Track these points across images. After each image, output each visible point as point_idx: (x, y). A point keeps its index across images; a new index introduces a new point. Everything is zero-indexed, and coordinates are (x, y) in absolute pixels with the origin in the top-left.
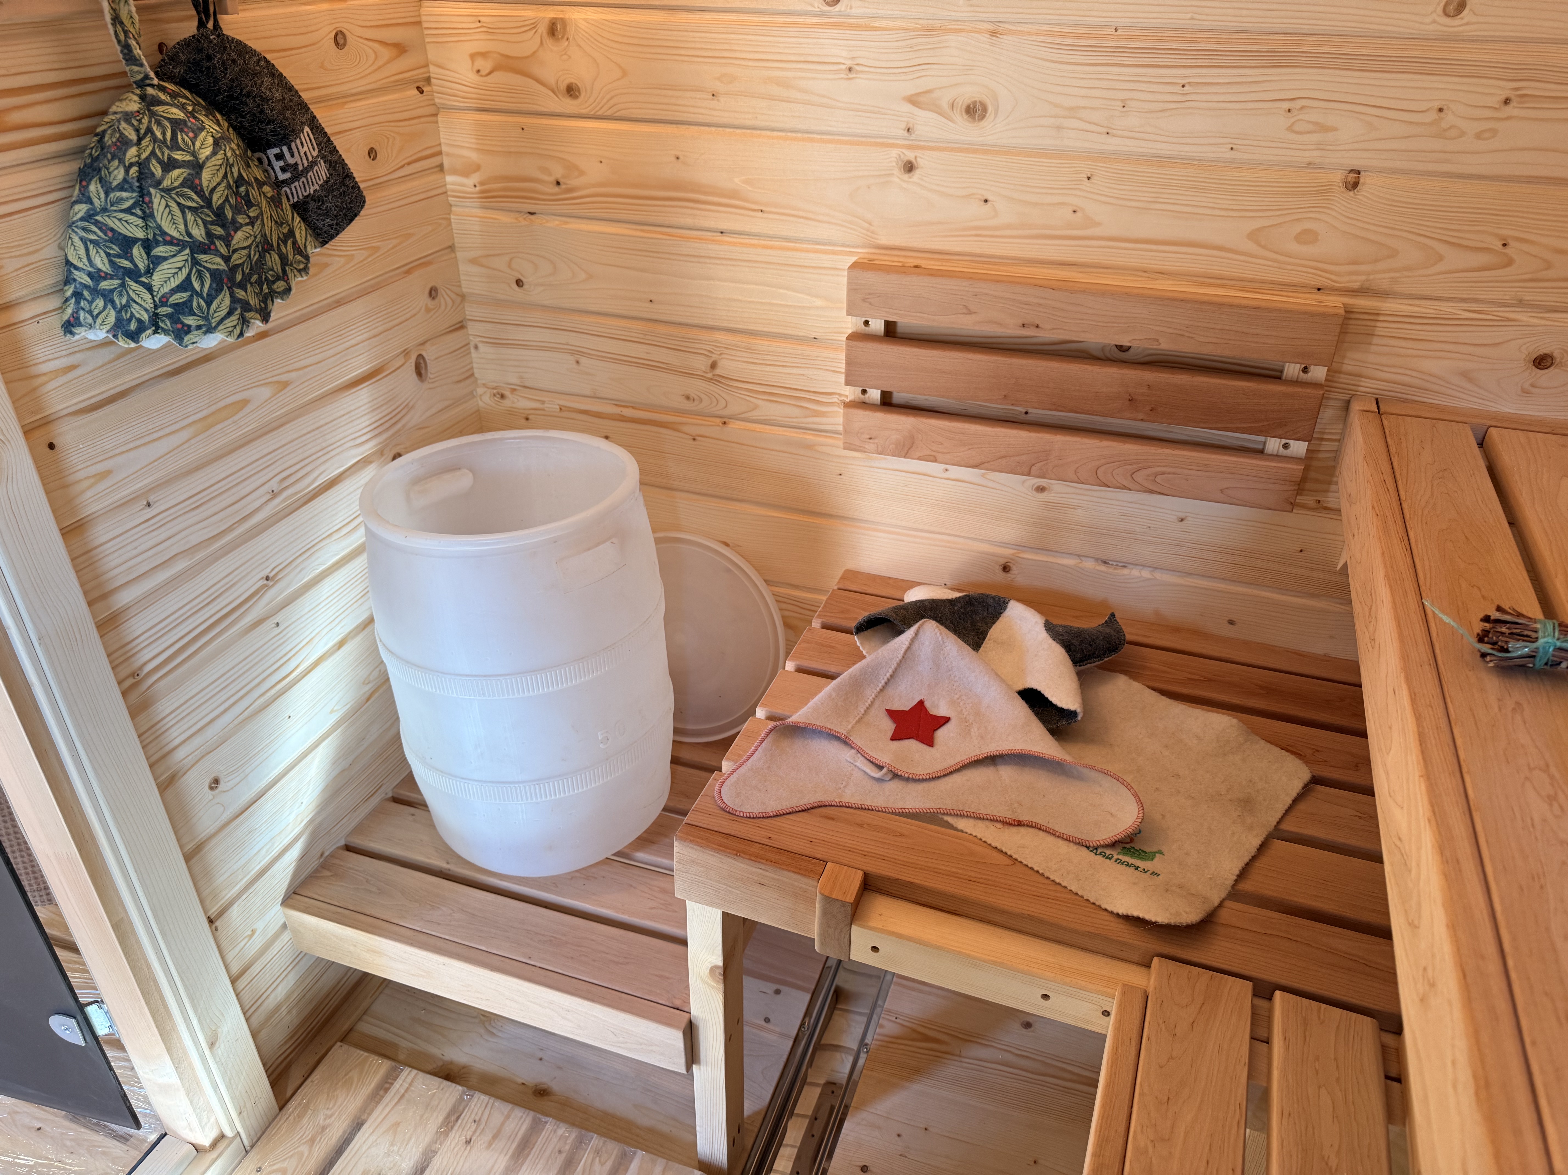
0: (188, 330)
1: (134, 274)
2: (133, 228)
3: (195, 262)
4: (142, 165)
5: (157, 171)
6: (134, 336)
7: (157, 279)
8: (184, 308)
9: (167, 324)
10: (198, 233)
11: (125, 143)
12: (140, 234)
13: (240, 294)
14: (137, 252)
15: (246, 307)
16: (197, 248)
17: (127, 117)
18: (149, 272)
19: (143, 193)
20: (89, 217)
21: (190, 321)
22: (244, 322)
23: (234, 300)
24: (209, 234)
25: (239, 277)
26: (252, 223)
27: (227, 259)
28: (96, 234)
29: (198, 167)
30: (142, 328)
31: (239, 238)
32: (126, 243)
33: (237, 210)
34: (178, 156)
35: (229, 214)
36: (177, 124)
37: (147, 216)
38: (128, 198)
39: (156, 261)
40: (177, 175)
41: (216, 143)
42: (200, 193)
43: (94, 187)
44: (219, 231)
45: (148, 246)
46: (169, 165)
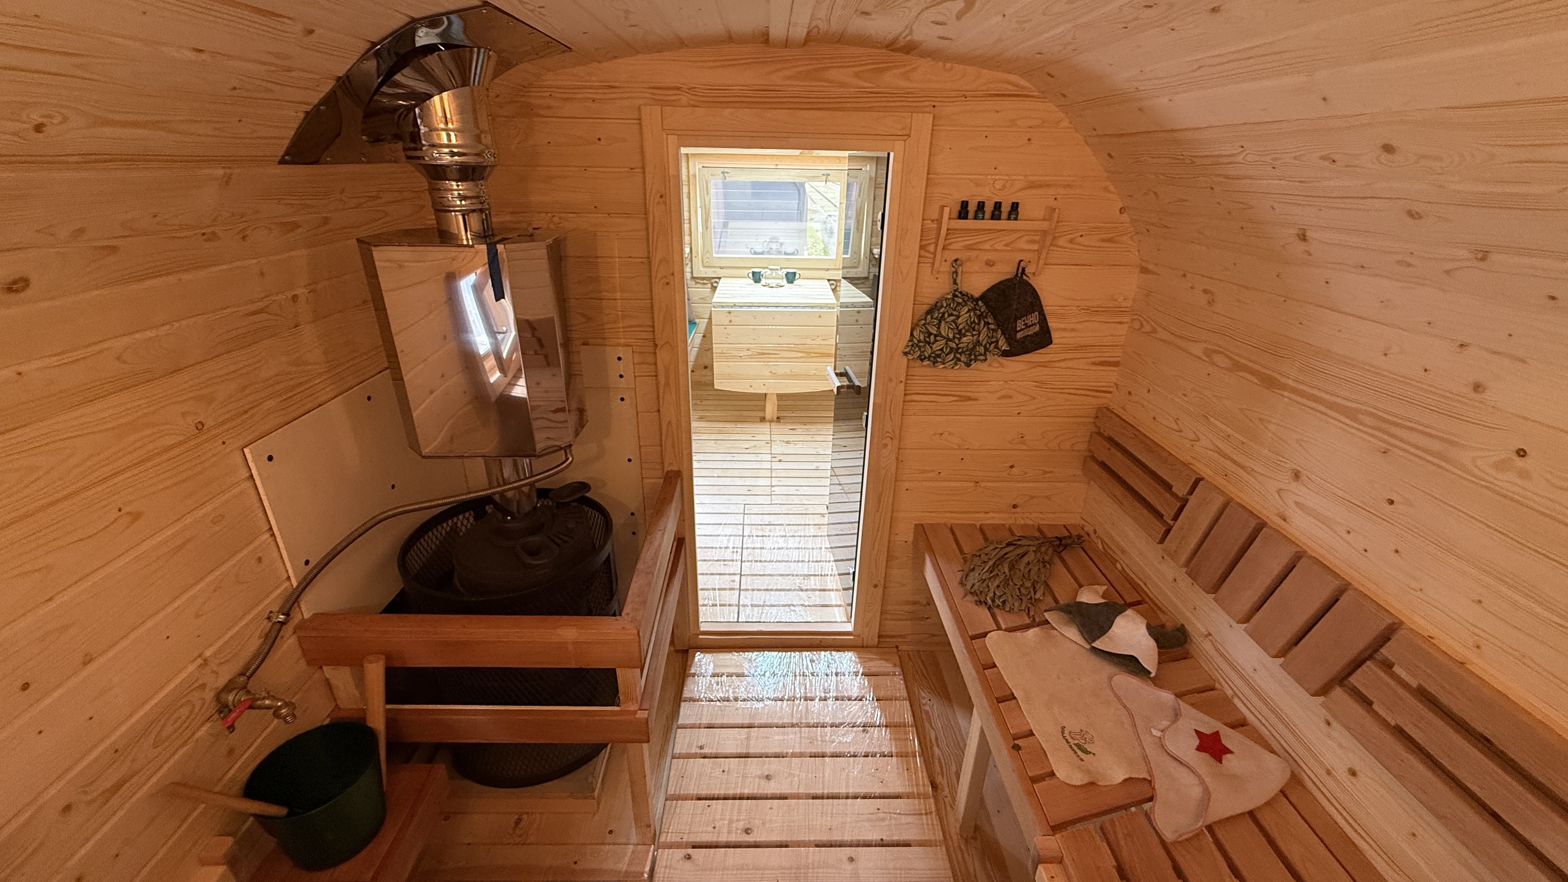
0: (937, 362)
1: (929, 343)
2: (934, 330)
3: (947, 344)
4: (944, 314)
5: (946, 315)
6: (922, 360)
7: (934, 346)
8: (939, 356)
9: (932, 359)
10: (951, 336)
11: (942, 306)
12: (935, 333)
13: (958, 356)
14: (932, 337)
15: (959, 360)
16: (949, 340)
17: (947, 299)
18: (933, 343)
19: (940, 322)
20: (924, 325)
21: (939, 360)
22: (956, 364)
23: (955, 356)
24: (954, 337)
25: (960, 351)
26: (973, 336)
27: (957, 345)
28: (924, 330)
29: (958, 317)
30: (925, 358)
31: (964, 339)
32: (930, 334)
33: (967, 331)
34: (954, 313)
35: (963, 331)
36: (958, 304)
37: (939, 328)
38: (936, 322)
39: (936, 341)
40: (952, 318)
41: (969, 311)
42: (956, 324)
43: (929, 317)
44: (958, 336)
45: (936, 336)
46: (950, 315)
